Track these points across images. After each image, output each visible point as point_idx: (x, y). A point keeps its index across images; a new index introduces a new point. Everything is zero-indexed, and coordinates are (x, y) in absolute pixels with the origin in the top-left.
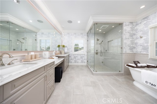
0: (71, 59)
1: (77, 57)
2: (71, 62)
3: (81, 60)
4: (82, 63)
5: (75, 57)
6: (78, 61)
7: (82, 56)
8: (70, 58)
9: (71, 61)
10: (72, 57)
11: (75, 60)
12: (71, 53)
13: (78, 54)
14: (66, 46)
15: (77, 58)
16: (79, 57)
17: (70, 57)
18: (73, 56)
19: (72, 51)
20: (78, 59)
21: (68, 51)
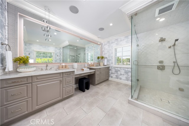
0: (112, 73)
1: (119, 71)
2: (112, 77)
3: (126, 76)
4: (126, 81)
5: (116, 71)
6: (120, 77)
7: (127, 70)
8: (110, 72)
9: (111, 75)
10: (113, 71)
11: (116, 74)
12: (111, 65)
13: (120, 68)
14: (106, 57)
15: (119, 73)
16: (123, 72)
17: (111, 70)
18: (114, 69)
19: (113, 63)
20: (121, 75)
21: (108, 63)
